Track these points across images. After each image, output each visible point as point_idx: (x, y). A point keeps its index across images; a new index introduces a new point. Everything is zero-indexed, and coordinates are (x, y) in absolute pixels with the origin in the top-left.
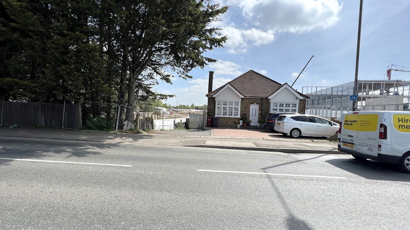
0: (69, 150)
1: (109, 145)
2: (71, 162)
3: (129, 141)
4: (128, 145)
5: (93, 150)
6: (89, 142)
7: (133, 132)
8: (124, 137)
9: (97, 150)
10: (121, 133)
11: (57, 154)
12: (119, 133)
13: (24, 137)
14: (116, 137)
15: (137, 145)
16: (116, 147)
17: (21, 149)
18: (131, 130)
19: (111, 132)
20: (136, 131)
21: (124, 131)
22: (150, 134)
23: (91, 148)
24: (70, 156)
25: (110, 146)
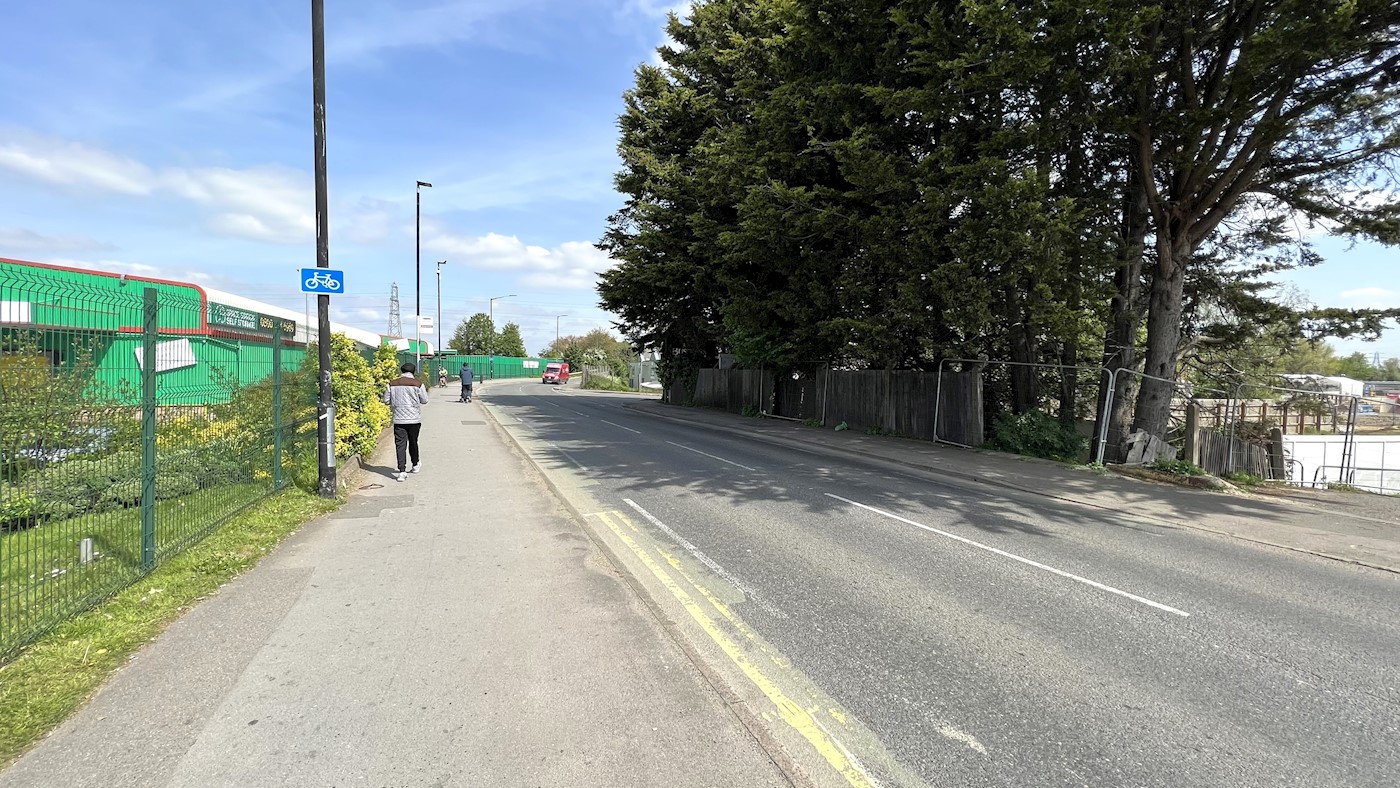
0: (956, 503)
1: (1077, 512)
2: (968, 541)
3: (1155, 510)
4: (1155, 529)
5: (1021, 519)
6: (1007, 490)
7: (1171, 478)
8: (1134, 492)
9: (1036, 520)
10: (1117, 476)
11: (931, 510)
12: (1109, 475)
13: (861, 454)
14: (1098, 488)
15: (1195, 532)
16: (1102, 525)
17: (859, 482)
18: (1161, 468)
19: (1079, 467)
20: (1188, 475)
21: (1131, 471)
22: (1267, 499)
23: (1016, 510)
24: (961, 522)
25: (1077, 515)
